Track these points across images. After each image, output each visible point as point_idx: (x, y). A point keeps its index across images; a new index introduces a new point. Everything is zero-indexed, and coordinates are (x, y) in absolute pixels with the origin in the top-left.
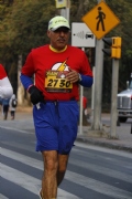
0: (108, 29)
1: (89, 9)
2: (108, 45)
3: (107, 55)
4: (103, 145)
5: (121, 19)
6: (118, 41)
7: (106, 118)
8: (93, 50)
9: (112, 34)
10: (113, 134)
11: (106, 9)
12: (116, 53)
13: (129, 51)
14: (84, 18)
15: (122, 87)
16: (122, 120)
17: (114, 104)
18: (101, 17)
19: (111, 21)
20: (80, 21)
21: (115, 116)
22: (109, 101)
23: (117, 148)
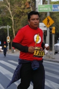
0: (51, 24)
1: (45, 18)
2: (51, 29)
3: (51, 32)
4: (50, 61)
5: (55, 21)
6: (54, 28)
7: (51, 52)
8: (46, 31)
9: (52, 26)
10: (53, 57)
11: (50, 18)
12: (53, 32)
13: (58, 31)
14: (43, 21)
15: (56, 42)
16: (56, 53)
18: (48, 21)
19: (52, 22)
20: (42, 22)
21: (53, 52)
22: (52, 47)
23: (55, 62)
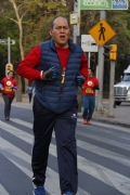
0: (107, 39)
1: (94, 25)
2: (107, 50)
3: (107, 57)
4: (104, 122)
5: (117, 31)
6: (114, 47)
7: (106, 102)
8: (97, 54)
9: (110, 42)
10: (111, 114)
11: (106, 25)
12: (113, 56)
13: (122, 55)
14: (91, 32)
15: (118, 80)
16: (117, 103)
17: (112, 92)
18: (102, 30)
19: (110, 33)
20: (87, 33)
21: (112, 101)
22: (108, 90)
23: (113, 124)
